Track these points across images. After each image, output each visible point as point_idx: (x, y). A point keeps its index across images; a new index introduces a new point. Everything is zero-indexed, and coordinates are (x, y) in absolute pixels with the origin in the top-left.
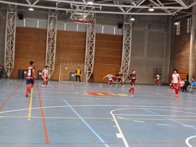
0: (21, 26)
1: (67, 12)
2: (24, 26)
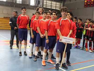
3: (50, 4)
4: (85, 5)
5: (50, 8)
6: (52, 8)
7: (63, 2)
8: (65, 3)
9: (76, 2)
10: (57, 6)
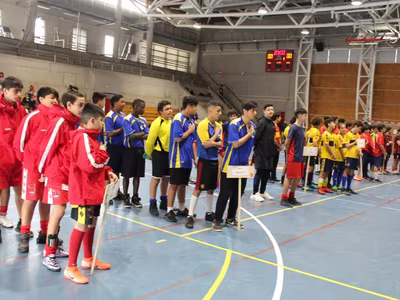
0: (324, 62)
1: (355, 28)
2: (328, 61)
3: (163, 55)
4: (268, 66)
5: (163, 66)
6: (169, 67)
7: (197, 51)
8: (204, 54)
9: (239, 53)
10: (181, 59)
